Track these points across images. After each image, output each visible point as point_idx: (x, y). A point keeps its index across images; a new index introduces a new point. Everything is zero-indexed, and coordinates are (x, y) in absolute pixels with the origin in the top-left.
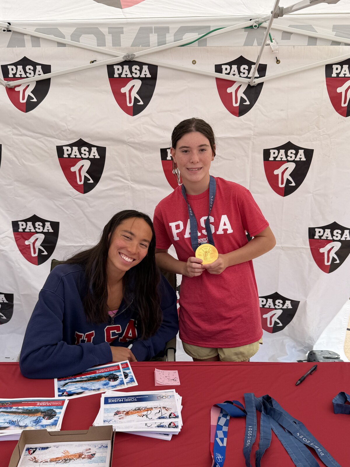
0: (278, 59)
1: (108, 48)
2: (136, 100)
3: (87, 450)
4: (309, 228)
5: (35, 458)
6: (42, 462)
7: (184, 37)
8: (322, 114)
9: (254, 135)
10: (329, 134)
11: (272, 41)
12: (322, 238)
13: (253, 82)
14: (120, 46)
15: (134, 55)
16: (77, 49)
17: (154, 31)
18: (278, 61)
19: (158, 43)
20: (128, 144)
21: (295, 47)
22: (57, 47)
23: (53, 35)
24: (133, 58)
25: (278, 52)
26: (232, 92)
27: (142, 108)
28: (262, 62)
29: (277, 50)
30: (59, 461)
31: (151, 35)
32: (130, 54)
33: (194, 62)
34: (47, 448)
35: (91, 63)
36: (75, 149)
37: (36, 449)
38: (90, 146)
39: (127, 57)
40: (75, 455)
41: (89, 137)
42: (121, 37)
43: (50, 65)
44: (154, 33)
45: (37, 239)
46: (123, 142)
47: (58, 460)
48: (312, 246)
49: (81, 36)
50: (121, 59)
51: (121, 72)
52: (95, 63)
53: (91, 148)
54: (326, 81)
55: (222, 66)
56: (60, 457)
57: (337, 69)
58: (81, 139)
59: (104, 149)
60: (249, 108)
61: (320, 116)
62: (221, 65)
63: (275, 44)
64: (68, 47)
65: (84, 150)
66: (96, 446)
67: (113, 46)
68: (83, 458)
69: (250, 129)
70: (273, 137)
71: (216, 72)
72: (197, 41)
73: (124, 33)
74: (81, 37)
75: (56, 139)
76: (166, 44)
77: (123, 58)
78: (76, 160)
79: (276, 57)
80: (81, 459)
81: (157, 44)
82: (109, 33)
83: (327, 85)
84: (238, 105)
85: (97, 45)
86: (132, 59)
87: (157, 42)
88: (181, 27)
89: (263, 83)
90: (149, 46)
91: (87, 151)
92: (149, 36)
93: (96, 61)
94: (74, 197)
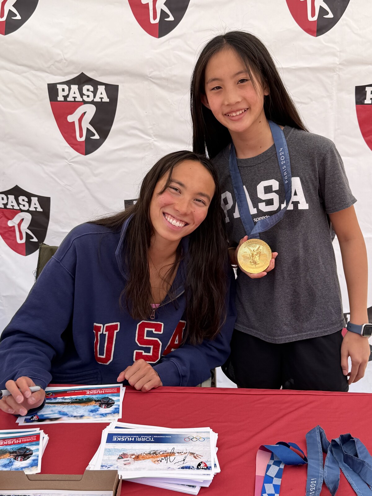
9: (340, 64)
20: (151, 79)
26: (306, 1)
27: (172, 26)
36: (75, 88)
38: (95, 84)
41: (94, 70)
45: (23, 219)
46: (144, 77)
53: (97, 87)
58: (82, 73)
59: (116, 87)
60: (332, 23)
65: (86, 90)
69: (334, 55)
75: (47, 74)
78: (76, 105)
84: (315, 18)
91: (92, 91)
94: (70, 160)
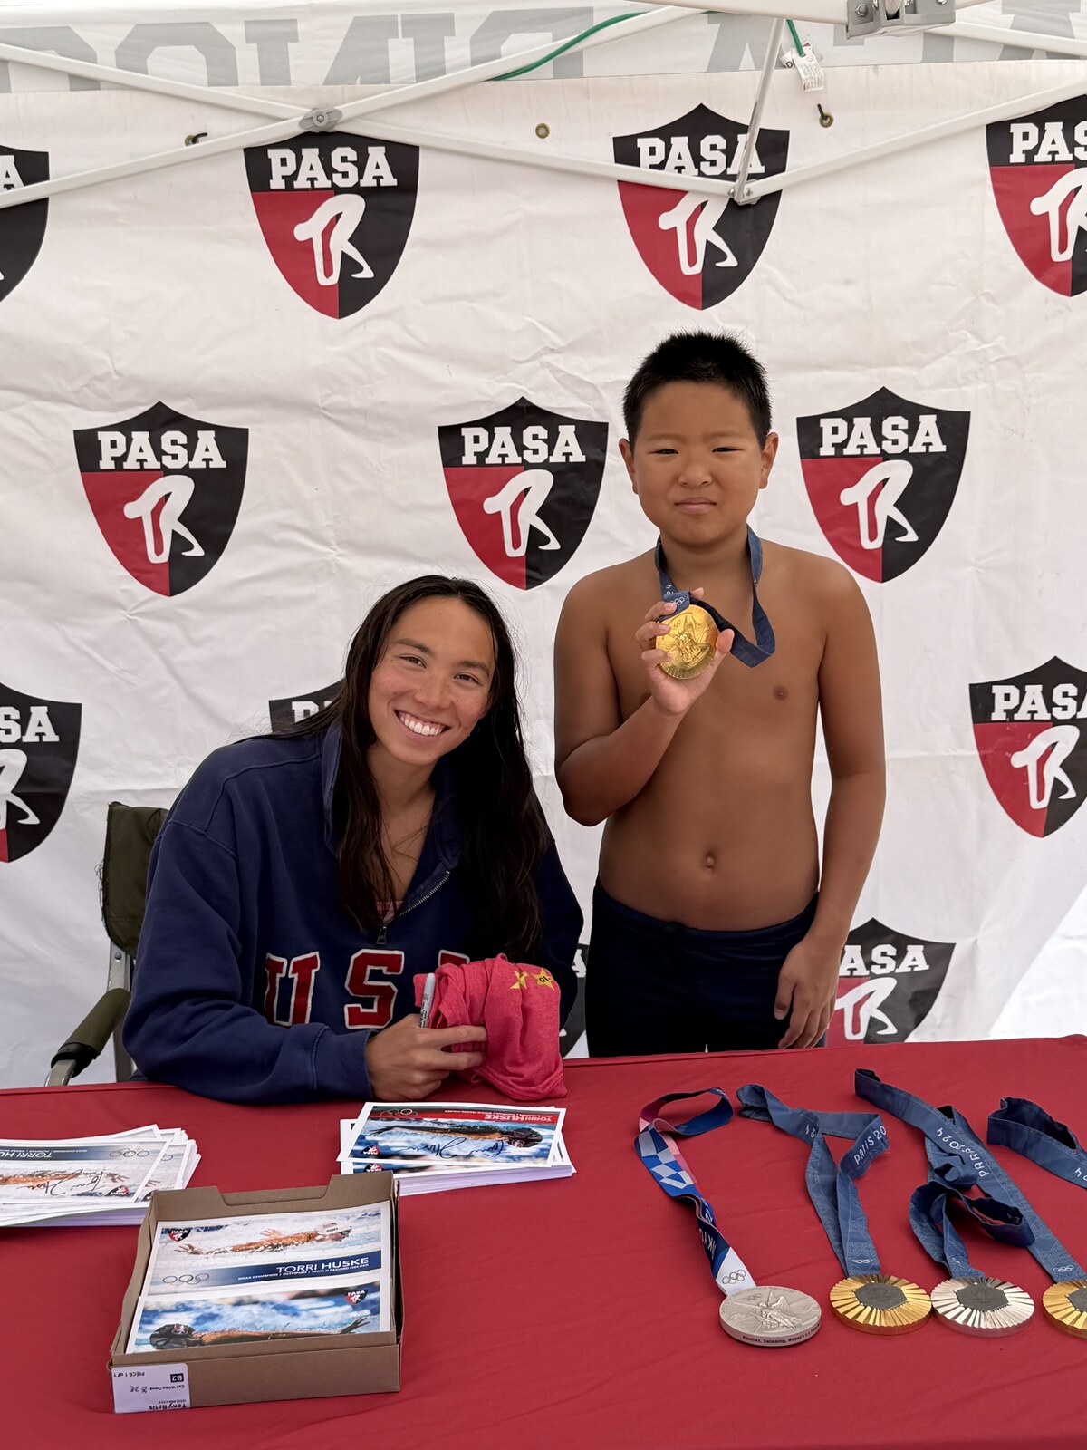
0: (824, 112)
1: (248, 90)
2: (348, 264)
3: (325, 1227)
4: (972, 687)
5: (191, 1247)
6: (212, 1252)
7: (504, 48)
8: (987, 290)
10: (1016, 357)
11: (801, 53)
12: (1017, 717)
13: (745, 191)
14: (288, 82)
15: (339, 113)
16: (138, 96)
17: (403, 31)
18: (825, 119)
19: (416, 70)
20: (327, 413)
21: (879, 70)
22: (69, 93)
23: (54, 51)
24: (336, 123)
25: (822, 88)
26: (674, 229)
27: (368, 291)
28: (770, 122)
29: (819, 82)
30: (256, 1248)
31: (391, 43)
32: (324, 111)
33: (542, 131)
34: (219, 1228)
35: (187, 143)
36: (141, 438)
37: (189, 1230)
38: (192, 428)
39: (315, 119)
40: (298, 1237)
41: (189, 395)
42: (290, 51)
43: (46, 154)
44: (404, 37)
46: (308, 409)
47: (253, 1247)
48: (984, 749)
49: (150, 52)
50: (292, 128)
51: (295, 169)
52: (202, 143)
53: (197, 434)
54: (993, 180)
55: (639, 140)
56: (257, 1241)
57: (1026, 136)
58: (160, 403)
59: (243, 434)
60: (736, 277)
61: (981, 298)
62: (633, 139)
63: (813, 62)
64: (108, 89)
65: (170, 443)
66: (348, 1218)
67: (262, 85)
68: (321, 1240)
70: (827, 373)
71: (617, 161)
72: (551, 61)
73: (300, 38)
74: (151, 56)
75: (71, 408)
76: (443, 72)
77: (301, 124)
78: (145, 477)
79: (819, 106)
80: (315, 1242)
81: (414, 75)
82: (249, 39)
83: (996, 190)
84: (698, 268)
85: (206, 81)
86: (333, 127)
87: (412, 63)
88: (494, 15)
89: (780, 191)
90: (386, 80)
91: (182, 445)
92: (387, 47)
93: (205, 134)
94: (134, 608)
